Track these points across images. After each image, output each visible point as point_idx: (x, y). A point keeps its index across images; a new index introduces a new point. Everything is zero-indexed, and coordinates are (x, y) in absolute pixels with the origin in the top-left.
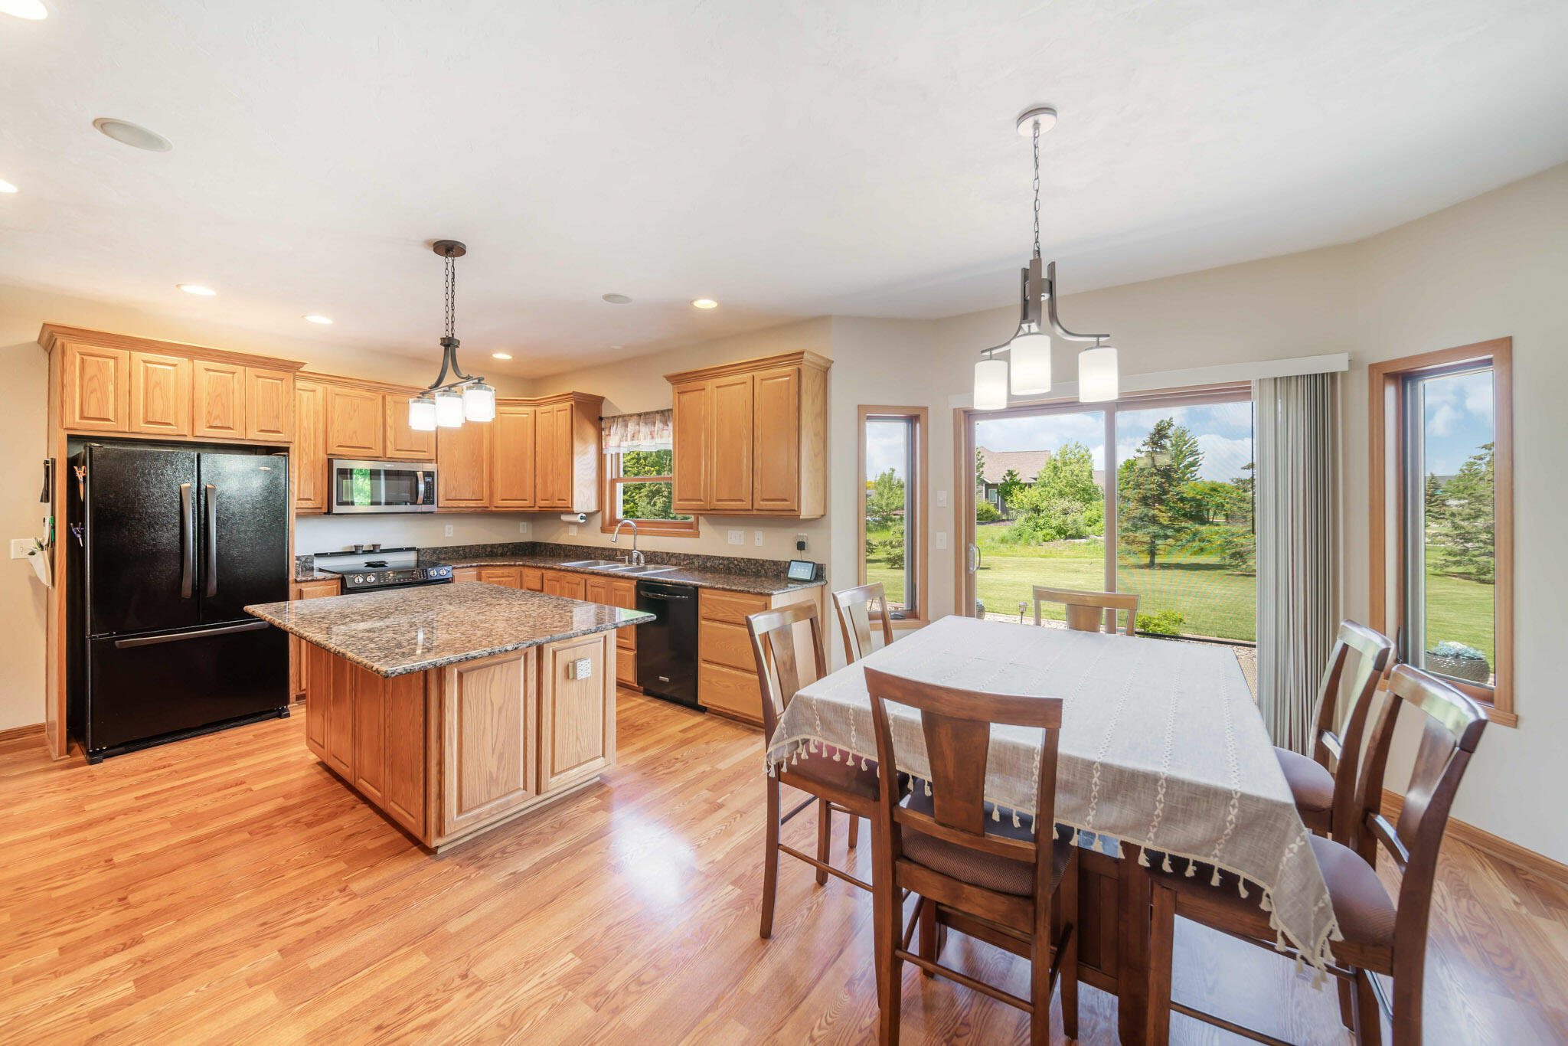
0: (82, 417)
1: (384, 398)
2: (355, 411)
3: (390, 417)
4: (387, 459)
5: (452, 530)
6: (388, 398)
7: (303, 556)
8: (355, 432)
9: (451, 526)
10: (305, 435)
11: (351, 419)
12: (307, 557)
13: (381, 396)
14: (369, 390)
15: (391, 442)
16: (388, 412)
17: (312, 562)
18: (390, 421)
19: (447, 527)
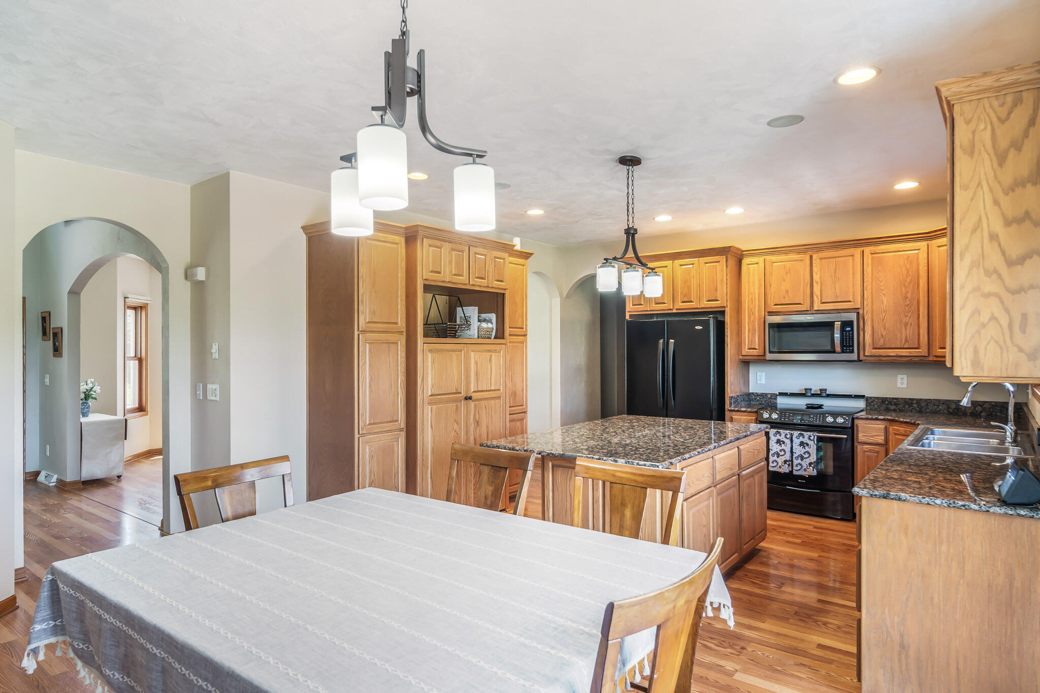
0: (633, 305)
1: (811, 257)
2: (787, 273)
3: (816, 274)
4: (814, 312)
5: (905, 381)
6: (815, 256)
7: (769, 394)
8: (787, 292)
9: (905, 377)
10: (752, 299)
11: (784, 281)
12: (772, 395)
13: (808, 257)
14: (799, 253)
15: (817, 296)
16: (815, 269)
17: (776, 399)
18: (816, 277)
19: (900, 377)
